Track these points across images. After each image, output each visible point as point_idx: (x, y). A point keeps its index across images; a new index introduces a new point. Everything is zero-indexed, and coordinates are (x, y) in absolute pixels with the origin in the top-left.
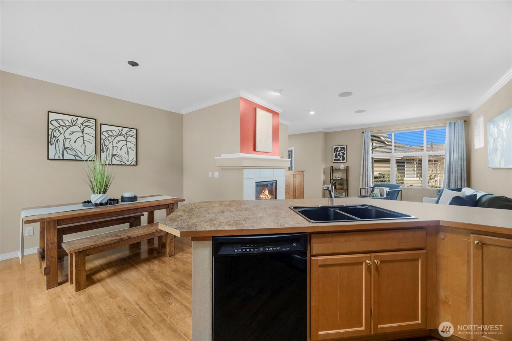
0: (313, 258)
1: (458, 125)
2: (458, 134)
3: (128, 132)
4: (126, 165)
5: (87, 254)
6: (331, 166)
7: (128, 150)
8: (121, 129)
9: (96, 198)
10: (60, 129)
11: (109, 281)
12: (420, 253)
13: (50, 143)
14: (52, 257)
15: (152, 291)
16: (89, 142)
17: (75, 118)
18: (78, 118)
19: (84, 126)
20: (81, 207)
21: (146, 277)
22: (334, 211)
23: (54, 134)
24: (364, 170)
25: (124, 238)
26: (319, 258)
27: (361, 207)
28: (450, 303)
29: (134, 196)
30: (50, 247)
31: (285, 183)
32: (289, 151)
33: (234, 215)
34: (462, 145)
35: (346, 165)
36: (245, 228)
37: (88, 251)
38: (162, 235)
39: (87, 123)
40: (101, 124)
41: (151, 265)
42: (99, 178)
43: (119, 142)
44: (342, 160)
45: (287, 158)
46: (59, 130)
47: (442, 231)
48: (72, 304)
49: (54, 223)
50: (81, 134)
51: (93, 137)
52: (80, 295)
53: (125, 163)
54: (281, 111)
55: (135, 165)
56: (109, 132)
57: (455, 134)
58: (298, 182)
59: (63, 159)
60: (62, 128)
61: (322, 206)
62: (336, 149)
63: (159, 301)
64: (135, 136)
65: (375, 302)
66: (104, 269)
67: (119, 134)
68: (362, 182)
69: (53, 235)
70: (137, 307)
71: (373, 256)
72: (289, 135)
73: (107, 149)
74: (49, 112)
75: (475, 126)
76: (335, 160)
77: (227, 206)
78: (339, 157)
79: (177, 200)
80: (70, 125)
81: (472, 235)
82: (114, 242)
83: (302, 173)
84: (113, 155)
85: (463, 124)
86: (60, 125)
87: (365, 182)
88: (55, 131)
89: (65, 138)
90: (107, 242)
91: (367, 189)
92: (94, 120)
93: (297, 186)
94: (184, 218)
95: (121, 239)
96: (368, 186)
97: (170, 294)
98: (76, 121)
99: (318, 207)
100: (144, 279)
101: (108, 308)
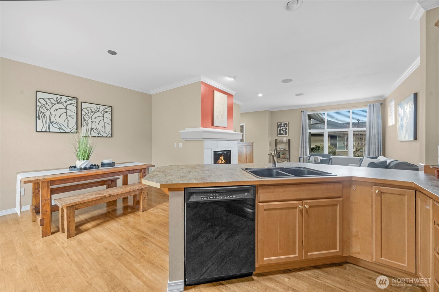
0: (260, 204)
1: (376, 107)
2: (376, 114)
3: (105, 109)
4: (103, 137)
5: (76, 208)
6: (276, 139)
7: (104, 125)
8: (98, 106)
9: (80, 164)
10: (47, 106)
11: (94, 230)
12: (338, 200)
13: (38, 118)
14: (46, 211)
15: (131, 237)
16: (71, 117)
17: (59, 97)
18: (62, 97)
19: (67, 104)
20: (67, 171)
21: (125, 227)
22: (276, 171)
23: (41, 110)
24: (303, 143)
25: (106, 196)
26: (264, 204)
27: (297, 169)
28: (360, 236)
29: (112, 162)
30: (44, 203)
31: (238, 153)
32: (241, 127)
33: (199, 174)
34: (379, 123)
35: (288, 138)
36: (209, 182)
37: (77, 206)
38: (137, 194)
39: (69, 101)
40: (81, 102)
41: (128, 218)
42: (83, 147)
43: (97, 117)
44: (285, 134)
45: (239, 132)
46: (45, 107)
47: (354, 184)
48: (66, 248)
49: (48, 183)
50: (64, 111)
51: (75, 113)
52: (71, 241)
53: (102, 135)
54: (235, 93)
55: (110, 137)
56: (89, 109)
57: (374, 114)
58: (248, 152)
59: (49, 132)
60: (49, 105)
61: (267, 168)
62: (280, 125)
63: (138, 243)
64: (111, 113)
65: (305, 236)
66: (89, 222)
67: (97, 110)
68: (301, 152)
69: (47, 193)
70: (120, 248)
71: (304, 202)
72: (241, 113)
73: (87, 123)
74: (37, 91)
75: (389, 108)
76: (279, 134)
77: (193, 168)
78: (282, 132)
79: (148, 165)
80: (55, 102)
81: (374, 187)
82: (98, 198)
83: (252, 144)
84: (92, 129)
85: (380, 106)
86: (46, 103)
87: (303, 152)
88: (42, 107)
89: (51, 113)
90: (92, 199)
91: (305, 158)
92: (76, 99)
93: (248, 155)
94: (161, 176)
95: (103, 196)
96: (306, 155)
97: (147, 238)
98: (60, 99)
99: (264, 168)
100: (124, 228)
101: (96, 249)
